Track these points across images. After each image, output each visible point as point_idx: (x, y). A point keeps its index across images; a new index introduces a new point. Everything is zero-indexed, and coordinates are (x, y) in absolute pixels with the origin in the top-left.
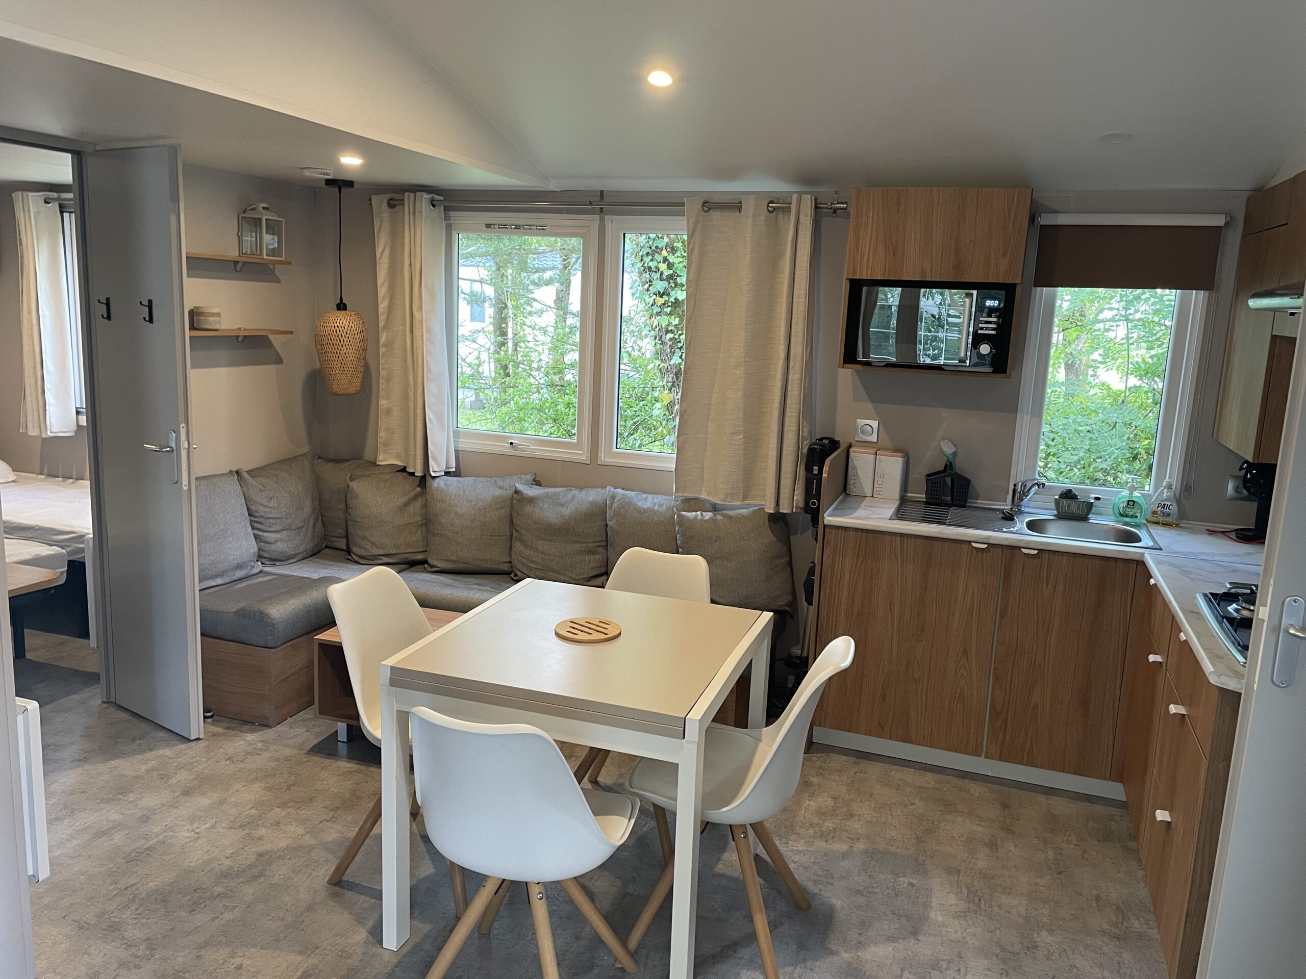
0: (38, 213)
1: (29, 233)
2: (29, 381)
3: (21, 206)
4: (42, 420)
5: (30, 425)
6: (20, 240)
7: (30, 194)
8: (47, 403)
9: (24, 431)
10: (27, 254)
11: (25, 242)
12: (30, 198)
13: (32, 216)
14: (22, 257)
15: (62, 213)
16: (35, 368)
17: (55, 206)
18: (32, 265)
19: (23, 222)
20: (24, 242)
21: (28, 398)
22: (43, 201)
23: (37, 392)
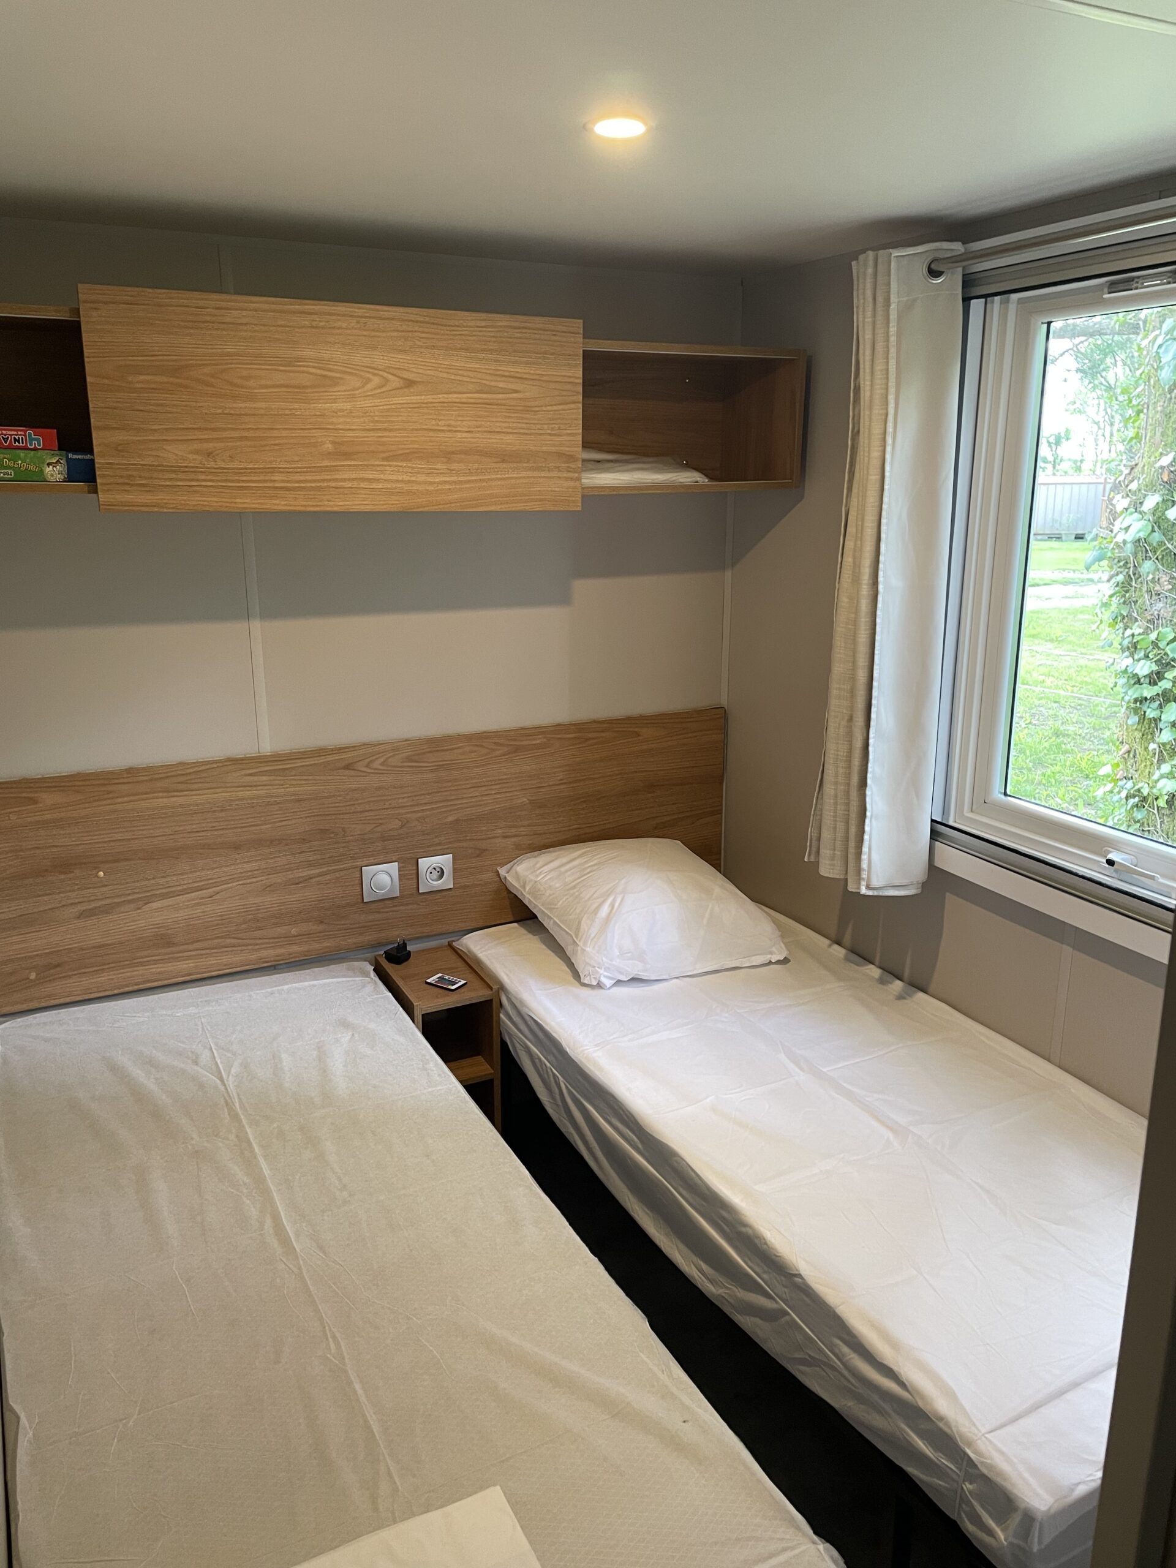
0: (906, 309)
1: (879, 367)
2: (834, 748)
3: (869, 293)
4: (852, 850)
5: (825, 852)
6: (857, 389)
7: (896, 253)
8: (868, 814)
9: (812, 859)
10: (869, 426)
11: (868, 394)
12: (893, 265)
13: (893, 316)
14: (856, 434)
15: (966, 300)
16: (851, 719)
17: (951, 283)
18: (876, 454)
19: (868, 336)
20: (865, 393)
21: (829, 789)
22: (925, 270)
23: (848, 776)
